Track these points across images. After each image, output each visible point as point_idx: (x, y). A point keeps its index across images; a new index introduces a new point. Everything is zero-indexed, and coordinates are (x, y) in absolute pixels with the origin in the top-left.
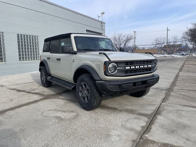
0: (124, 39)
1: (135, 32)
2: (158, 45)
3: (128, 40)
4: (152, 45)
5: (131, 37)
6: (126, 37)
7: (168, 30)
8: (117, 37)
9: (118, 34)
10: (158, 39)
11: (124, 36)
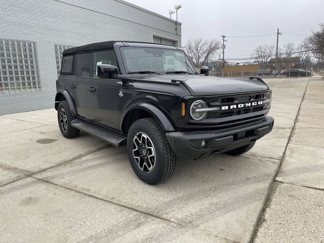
0: (205, 48)
1: (224, 37)
2: (261, 59)
3: (211, 50)
4: (251, 58)
5: (217, 44)
6: (209, 45)
7: (278, 33)
8: (193, 45)
9: (194, 39)
10: (260, 48)
11: (204, 44)
